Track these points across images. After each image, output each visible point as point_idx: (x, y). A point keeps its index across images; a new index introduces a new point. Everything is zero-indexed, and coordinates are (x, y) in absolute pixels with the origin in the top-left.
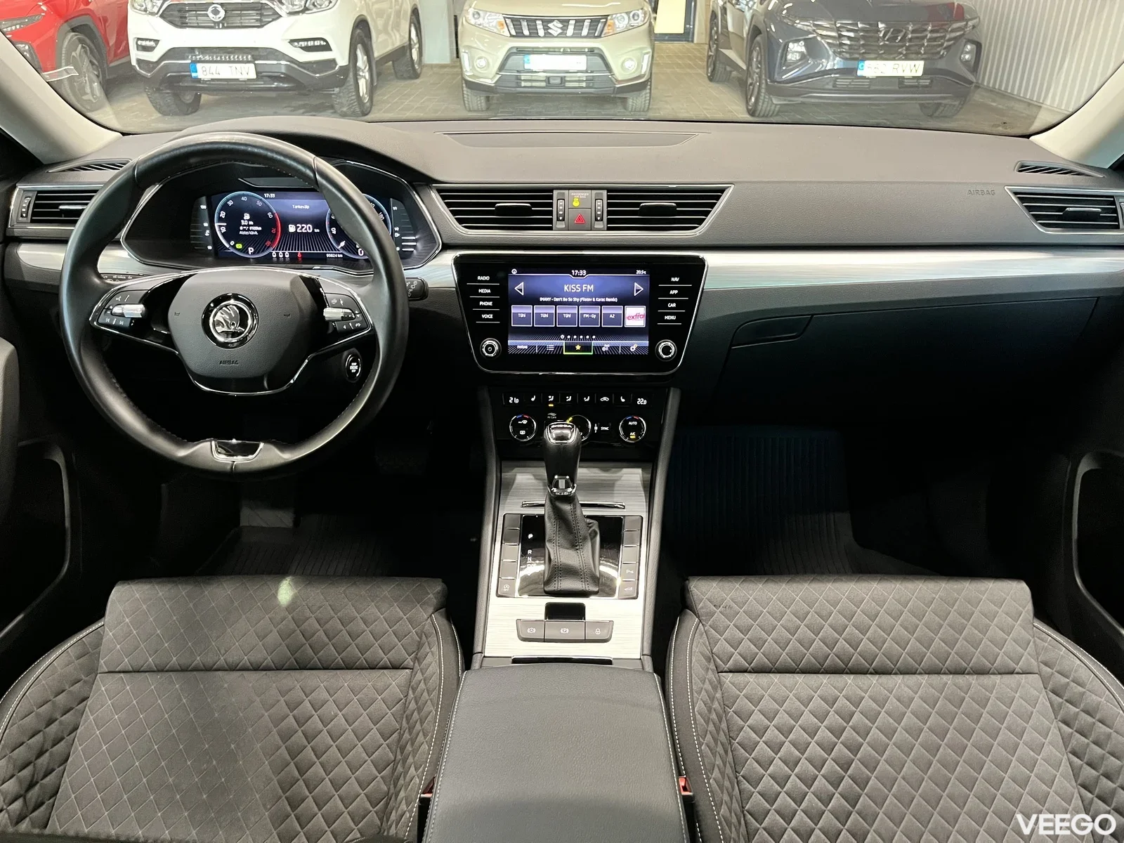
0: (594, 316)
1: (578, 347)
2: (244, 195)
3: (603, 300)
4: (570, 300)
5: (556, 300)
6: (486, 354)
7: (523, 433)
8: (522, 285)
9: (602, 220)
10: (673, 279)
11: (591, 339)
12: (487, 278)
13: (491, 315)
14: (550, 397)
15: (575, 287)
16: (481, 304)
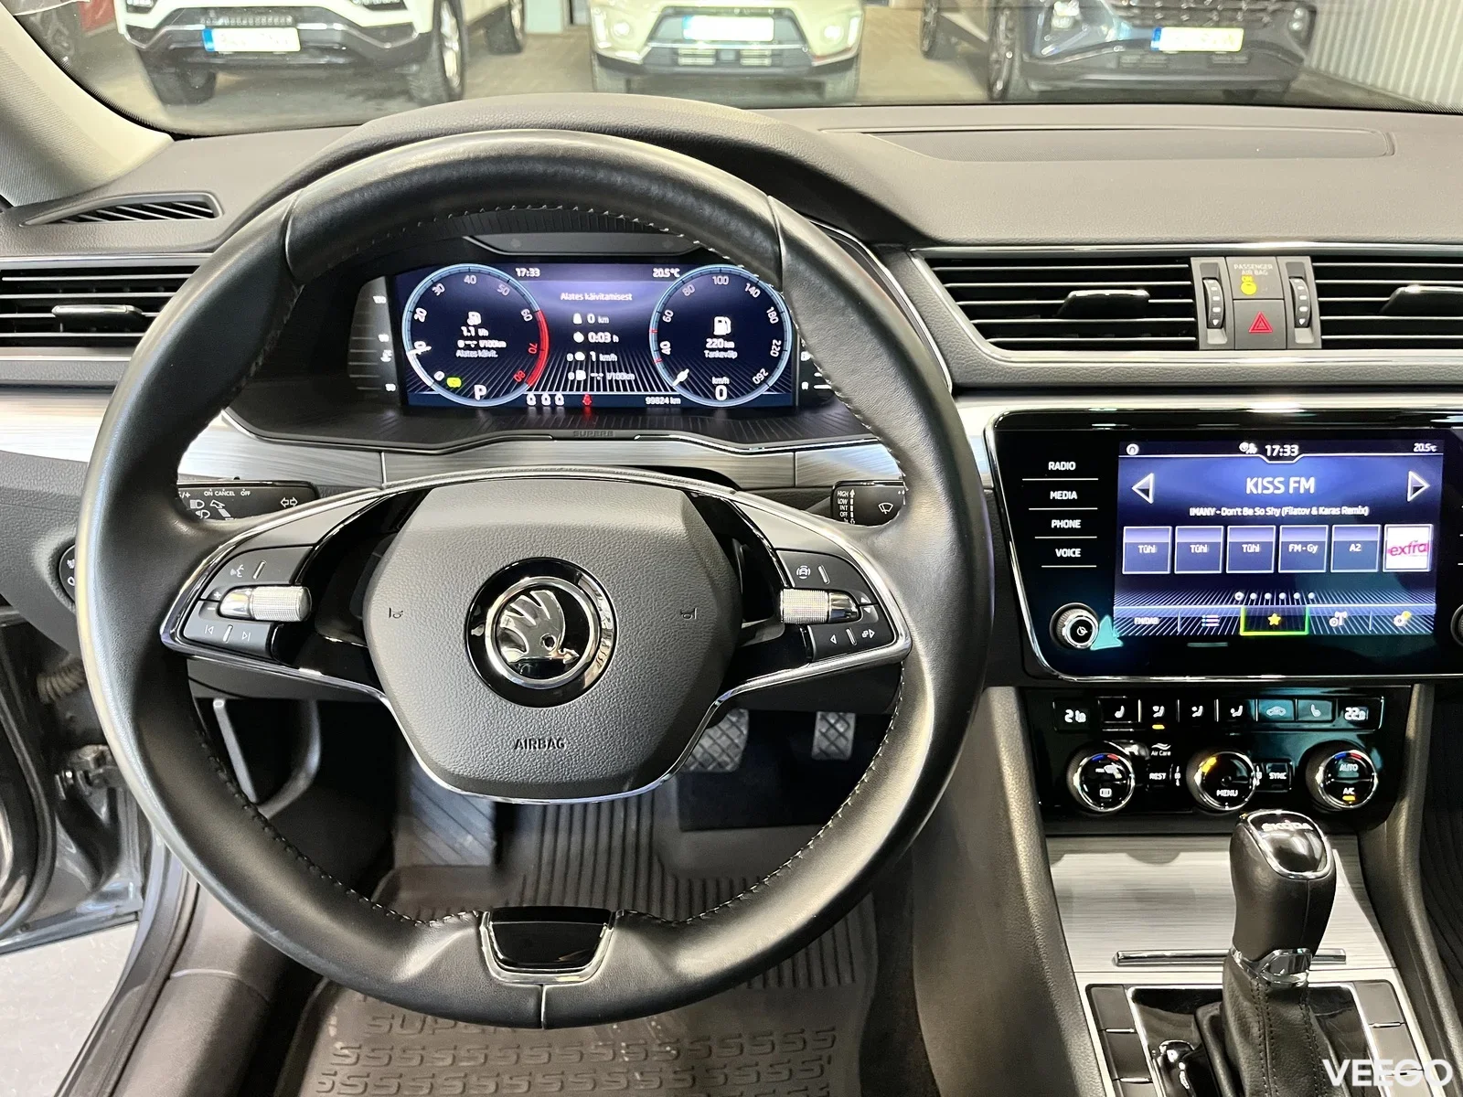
0: (1313, 549)
1: (1275, 620)
2: (469, 272)
3: (1335, 511)
4: (1260, 512)
5: (1226, 512)
6: (1076, 644)
7: (1106, 793)
8: (1149, 480)
9: (1309, 324)
11: (1305, 600)
12: (1071, 466)
13: (1078, 551)
14: (1155, 708)
15: (1272, 483)
16: (1056, 526)
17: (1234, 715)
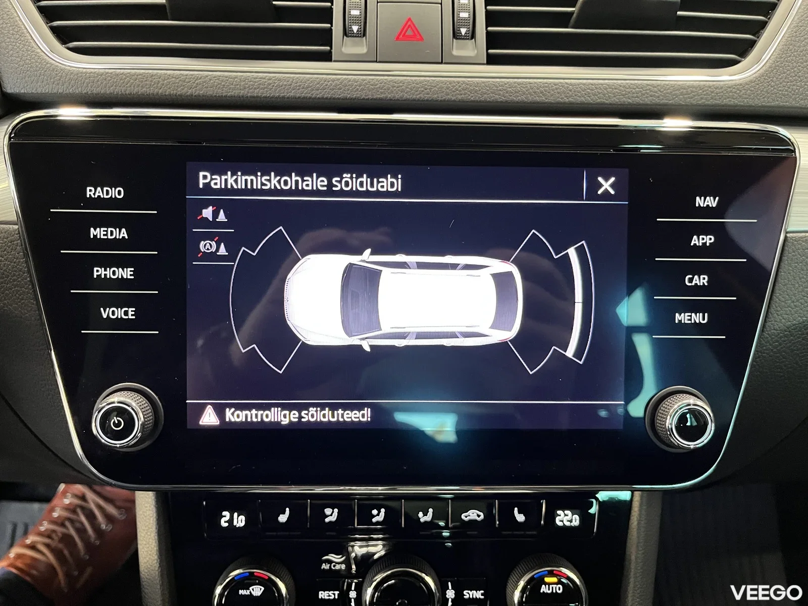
6: (105, 439)
9: (472, 36)
10: (700, 202)
12: (116, 193)
13: (131, 311)
14: (328, 511)
16: (98, 276)
17: (422, 520)
